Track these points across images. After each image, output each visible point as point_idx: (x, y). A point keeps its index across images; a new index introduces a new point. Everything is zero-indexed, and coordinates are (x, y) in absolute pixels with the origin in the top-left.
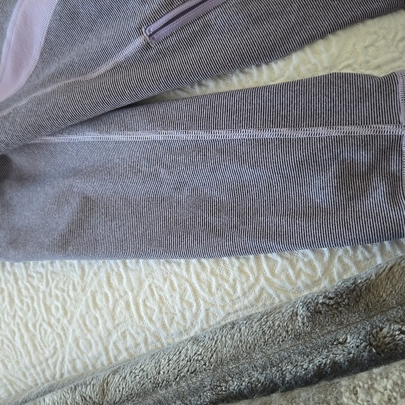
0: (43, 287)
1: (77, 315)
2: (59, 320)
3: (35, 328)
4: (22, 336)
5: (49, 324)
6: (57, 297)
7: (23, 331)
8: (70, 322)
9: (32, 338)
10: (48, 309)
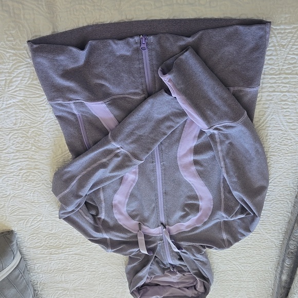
0: (276, 144)
1: (294, 136)
2: (291, 143)
3: (288, 151)
4: (288, 156)
5: (290, 146)
6: (283, 140)
7: (287, 155)
8: (294, 139)
9: (291, 153)
10: (285, 145)
